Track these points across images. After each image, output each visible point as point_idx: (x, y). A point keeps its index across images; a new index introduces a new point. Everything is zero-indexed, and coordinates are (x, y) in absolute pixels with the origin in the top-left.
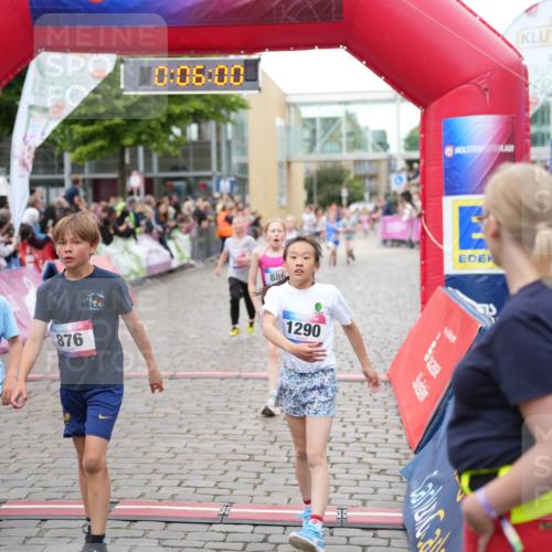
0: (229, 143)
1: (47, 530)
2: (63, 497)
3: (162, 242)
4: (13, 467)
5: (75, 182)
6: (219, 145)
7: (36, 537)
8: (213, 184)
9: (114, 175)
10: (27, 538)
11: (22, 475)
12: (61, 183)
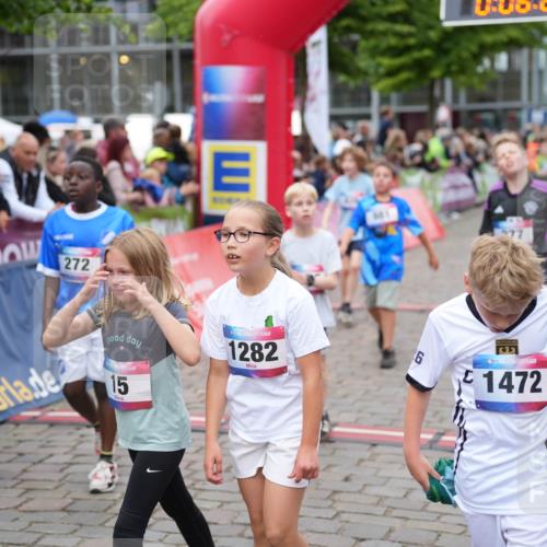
0: (541, 73)
1: (379, 454)
2: (391, 425)
3: (470, 175)
4: (340, 392)
5: (383, 114)
6: (530, 74)
7: (369, 460)
8: (523, 116)
9: (423, 108)
10: (361, 460)
11: (350, 400)
12: (368, 117)
